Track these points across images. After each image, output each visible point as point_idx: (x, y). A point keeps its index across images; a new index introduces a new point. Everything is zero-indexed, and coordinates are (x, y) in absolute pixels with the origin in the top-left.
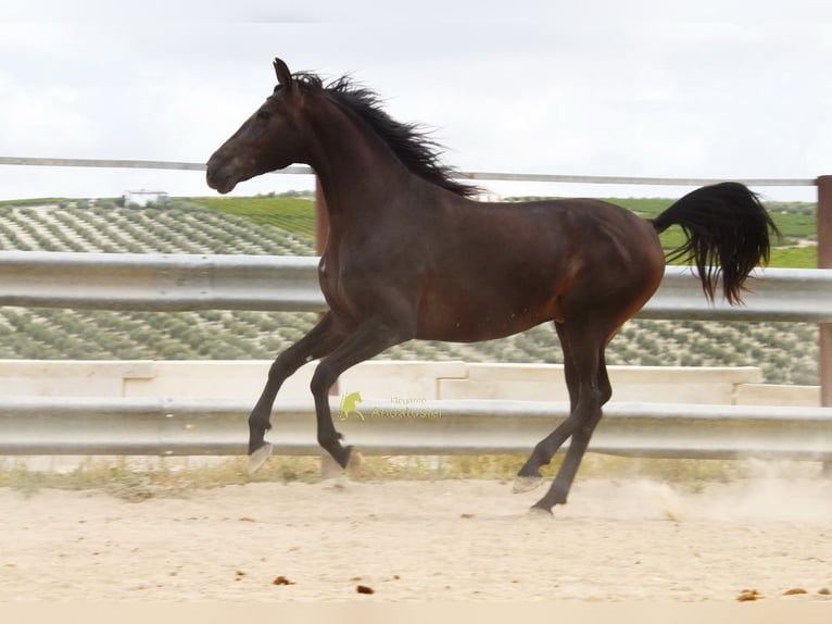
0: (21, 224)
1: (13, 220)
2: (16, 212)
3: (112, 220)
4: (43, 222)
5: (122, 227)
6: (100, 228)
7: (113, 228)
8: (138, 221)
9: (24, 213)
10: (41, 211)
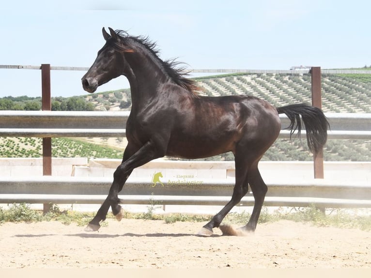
0: (238, 85)
1: (234, 83)
2: (235, 78)
3: (285, 82)
4: (249, 84)
5: (290, 85)
6: (278, 86)
7: (285, 87)
8: (299, 82)
9: (239, 79)
10: (248, 79)
